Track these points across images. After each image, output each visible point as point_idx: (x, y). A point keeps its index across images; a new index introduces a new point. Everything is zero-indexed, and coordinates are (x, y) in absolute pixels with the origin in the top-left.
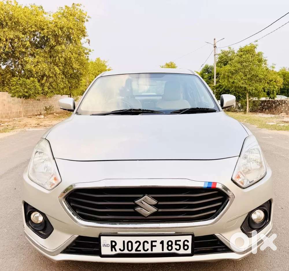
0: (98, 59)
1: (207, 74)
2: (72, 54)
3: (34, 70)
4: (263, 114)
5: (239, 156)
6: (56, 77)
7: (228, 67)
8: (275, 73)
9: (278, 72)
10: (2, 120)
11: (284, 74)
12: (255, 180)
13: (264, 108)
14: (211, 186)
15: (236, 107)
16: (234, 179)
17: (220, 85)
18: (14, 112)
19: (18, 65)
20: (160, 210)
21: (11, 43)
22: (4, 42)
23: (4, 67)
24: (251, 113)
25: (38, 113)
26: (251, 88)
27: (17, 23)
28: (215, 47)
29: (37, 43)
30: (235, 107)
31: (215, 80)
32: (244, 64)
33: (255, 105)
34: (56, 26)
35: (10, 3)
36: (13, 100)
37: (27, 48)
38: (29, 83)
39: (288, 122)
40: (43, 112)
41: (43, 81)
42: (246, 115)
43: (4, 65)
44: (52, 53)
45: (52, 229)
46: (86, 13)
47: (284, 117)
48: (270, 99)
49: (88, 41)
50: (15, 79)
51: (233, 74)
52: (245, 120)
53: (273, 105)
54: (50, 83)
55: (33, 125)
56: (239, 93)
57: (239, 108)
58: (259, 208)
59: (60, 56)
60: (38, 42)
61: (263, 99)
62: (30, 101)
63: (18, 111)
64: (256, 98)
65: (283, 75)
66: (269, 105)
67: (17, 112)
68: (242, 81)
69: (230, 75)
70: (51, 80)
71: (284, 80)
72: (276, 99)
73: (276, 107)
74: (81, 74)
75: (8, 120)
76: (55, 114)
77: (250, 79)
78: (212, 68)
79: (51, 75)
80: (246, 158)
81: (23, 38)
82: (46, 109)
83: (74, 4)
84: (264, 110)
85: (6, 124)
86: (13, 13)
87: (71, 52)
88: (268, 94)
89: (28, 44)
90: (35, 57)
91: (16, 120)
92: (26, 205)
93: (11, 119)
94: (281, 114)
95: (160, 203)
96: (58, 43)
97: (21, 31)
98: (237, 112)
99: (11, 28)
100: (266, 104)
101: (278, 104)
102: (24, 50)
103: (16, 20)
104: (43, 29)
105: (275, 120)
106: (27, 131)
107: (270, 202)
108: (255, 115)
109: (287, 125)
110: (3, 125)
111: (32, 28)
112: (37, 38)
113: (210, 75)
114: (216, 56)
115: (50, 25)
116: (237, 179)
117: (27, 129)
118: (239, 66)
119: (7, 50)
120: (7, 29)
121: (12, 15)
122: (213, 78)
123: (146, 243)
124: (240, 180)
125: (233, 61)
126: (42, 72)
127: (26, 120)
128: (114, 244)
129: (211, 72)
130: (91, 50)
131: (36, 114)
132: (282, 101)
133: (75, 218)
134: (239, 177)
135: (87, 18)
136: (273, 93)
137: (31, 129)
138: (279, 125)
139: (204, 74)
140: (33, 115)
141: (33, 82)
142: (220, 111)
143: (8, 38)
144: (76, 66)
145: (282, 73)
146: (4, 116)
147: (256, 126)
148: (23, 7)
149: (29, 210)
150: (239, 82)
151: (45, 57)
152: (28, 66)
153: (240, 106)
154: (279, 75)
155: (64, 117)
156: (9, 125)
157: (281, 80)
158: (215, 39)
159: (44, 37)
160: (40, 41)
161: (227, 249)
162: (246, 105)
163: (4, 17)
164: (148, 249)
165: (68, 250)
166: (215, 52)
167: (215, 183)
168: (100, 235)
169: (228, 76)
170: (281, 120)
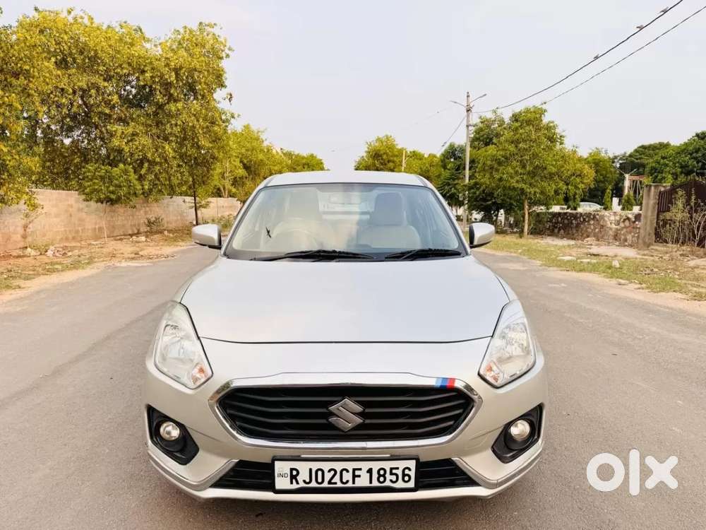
0: (247, 127)
1: (452, 160)
2: (198, 121)
3: (127, 149)
4: (555, 238)
5: (492, 337)
6: (168, 164)
7: (491, 150)
8: (580, 159)
9: (586, 159)
10: (67, 244)
11: (597, 161)
12: (519, 373)
13: (556, 227)
14: (447, 384)
15: (505, 223)
16: (482, 373)
17: (476, 184)
18: (88, 229)
19: (95, 139)
20: (368, 421)
21: (82, 97)
22: (69, 95)
23: (67, 141)
24: (531, 236)
25: (133, 231)
26: (532, 191)
27: (94, 59)
28: (468, 111)
29: (131, 97)
30: (503, 224)
31: (467, 172)
32: (520, 145)
33: (540, 222)
34: (167, 65)
35: (80, 20)
36: (87, 206)
37: (113, 107)
38: (117, 175)
39: (598, 255)
40: (144, 229)
41: (143, 172)
42: (522, 241)
43: (68, 137)
44: (159, 117)
45: (196, 450)
46: (226, 40)
47: (591, 245)
48: (568, 208)
49: (229, 97)
50: (90, 168)
51: (500, 163)
52: (520, 251)
53: (574, 221)
54: (156, 175)
55: (126, 256)
56: (510, 199)
57: (511, 226)
58: (521, 418)
59: (173, 122)
60: (135, 96)
61: (556, 209)
62: (120, 209)
63: (97, 227)
64: (542, 208)
65: (594, 163)
66: (566, 221)
67: (95, 229)
68: (518, 178)
69: (496, 166)
70: (157, 168)
71: (596, 172)
72: (580, 210)
73: (578, 226)
74: (214, 158)
75: (79, 245)
76: (166, 233)
77: (533, 174)
78: (463, 150)
79: (158, 160)
80: (504, 337)
81: (105, 87)
82: (150, 223)
83: (201, 23)
84: (556, 231)
85: (76, 252)
86: (87, 39)
87: (195, 115)
88: (566, 200)
89: (115, 98)
90: (128, 124)
91: (93, 245)
92: (151, 410)
93: (83, 243)
94: (589, 239)
95: (367, 410)
96: (171, 99)
97: (101, 75)
98: (507, 234)
99: (83, 69)
100: (560, 219)
101: (582, 220)
102: (107, 111)
103: (92, 53)
104: (143, 72)
105: (574, 252)
106: (116, 267)
107: (540, 408)
108: (539, 241)
109: (595, 261)
110: (70, 254)
111: (122, 69)
112: (132, 87)
113: (458, 163)
114: (470, 128)
115: (156, 63)
116: (488, 373)
117: (115, 262)
118: (512, 148)
119: (74, 109)
120: (74, 70)
121: (85, 44)
122: (464, 168)
123: (344, 472)
124: (492, 373)
125: (502, 139)
126: (141, 153)
127: (112, 245)
128: (295, 473)
129: (460, 157)
130: (236, 116)
131: (130, 232)
132: (589, 215)
133: (235, 433)
134: (490, 369)
135: (227, 51)
136: (575, 198)
137: (124, 264)
138: (581, 262)
139: (447, 160)
140: (125, 235)
141: (126, 172)
142: (467, 254)
143: (76, 87)
144: (204, 142)
145: (593, 159)
146: (70, 236)
147: (539, 263)
148: (104, 27)
149: (156, 418)
150: (512, 177)
151: (147, 126)
152: (116, 142)
153: (512, 222)
154: (588, 163)
155: (183, 240)
156: (82, 254)
157: (590, 173)
158: (468, 96)
159: (144, 87)
160: (138, 93)
161: (470, 481)
162: (524, 221)
163: (70, 47)
164: (347, 482)
165: (221, 483)
166: (468, 121)
167: (453, 380)
168: (274, 459)
169: (492, 168)
170: (586, 251)
